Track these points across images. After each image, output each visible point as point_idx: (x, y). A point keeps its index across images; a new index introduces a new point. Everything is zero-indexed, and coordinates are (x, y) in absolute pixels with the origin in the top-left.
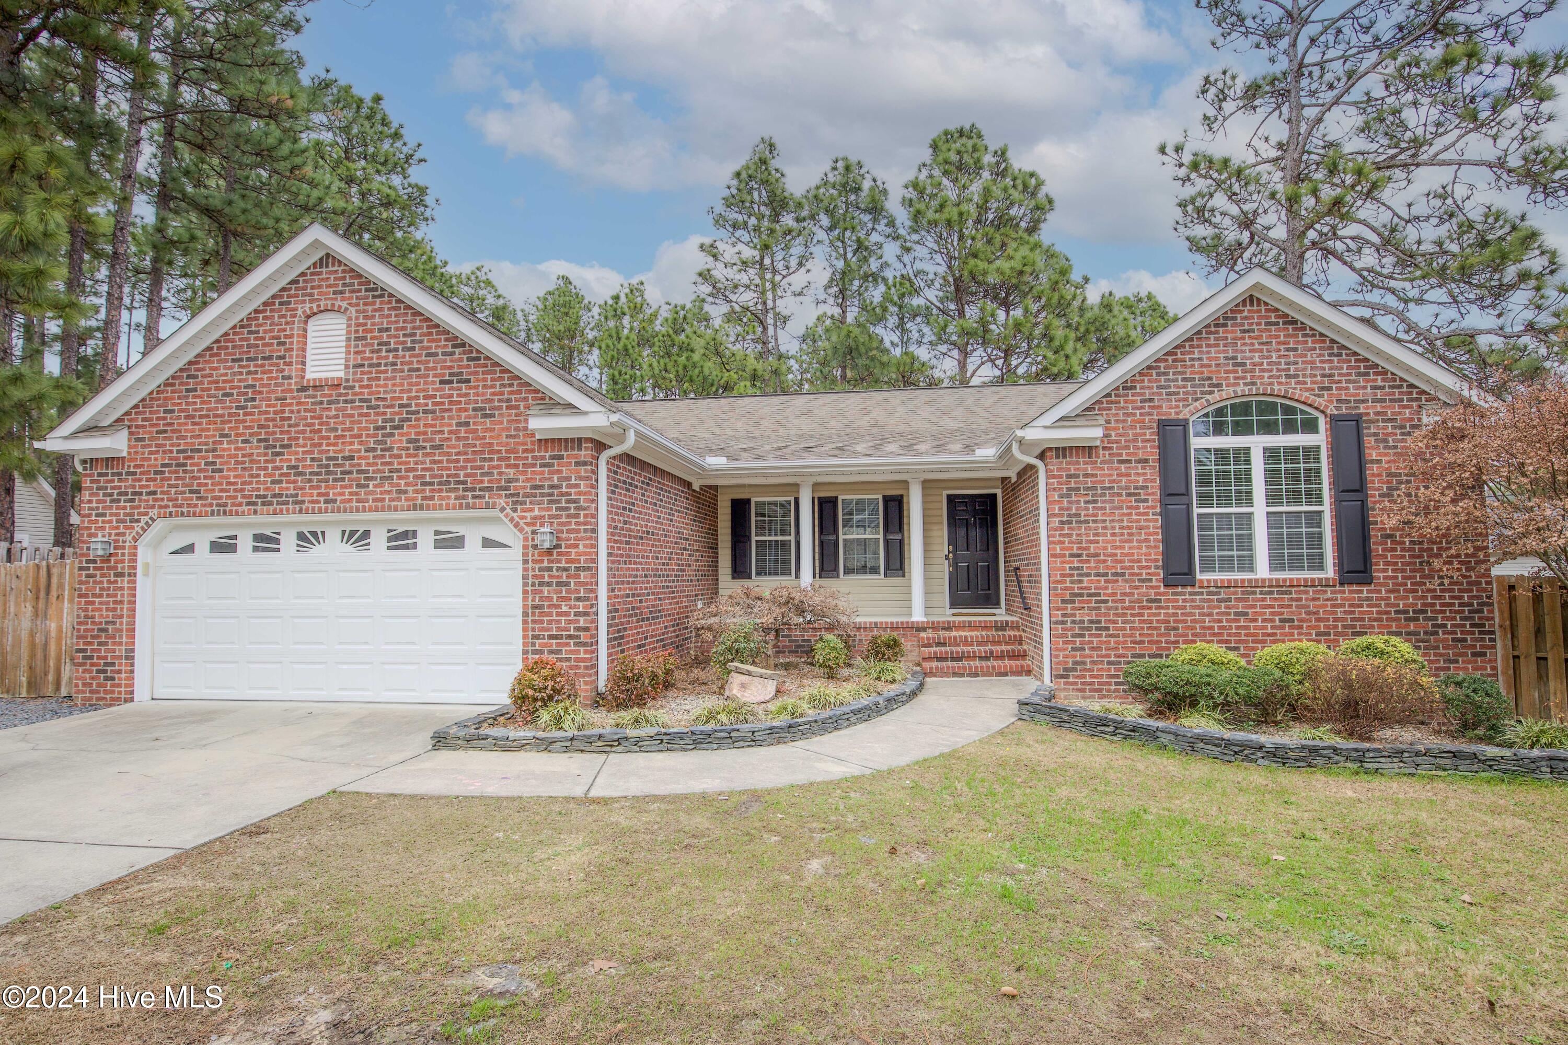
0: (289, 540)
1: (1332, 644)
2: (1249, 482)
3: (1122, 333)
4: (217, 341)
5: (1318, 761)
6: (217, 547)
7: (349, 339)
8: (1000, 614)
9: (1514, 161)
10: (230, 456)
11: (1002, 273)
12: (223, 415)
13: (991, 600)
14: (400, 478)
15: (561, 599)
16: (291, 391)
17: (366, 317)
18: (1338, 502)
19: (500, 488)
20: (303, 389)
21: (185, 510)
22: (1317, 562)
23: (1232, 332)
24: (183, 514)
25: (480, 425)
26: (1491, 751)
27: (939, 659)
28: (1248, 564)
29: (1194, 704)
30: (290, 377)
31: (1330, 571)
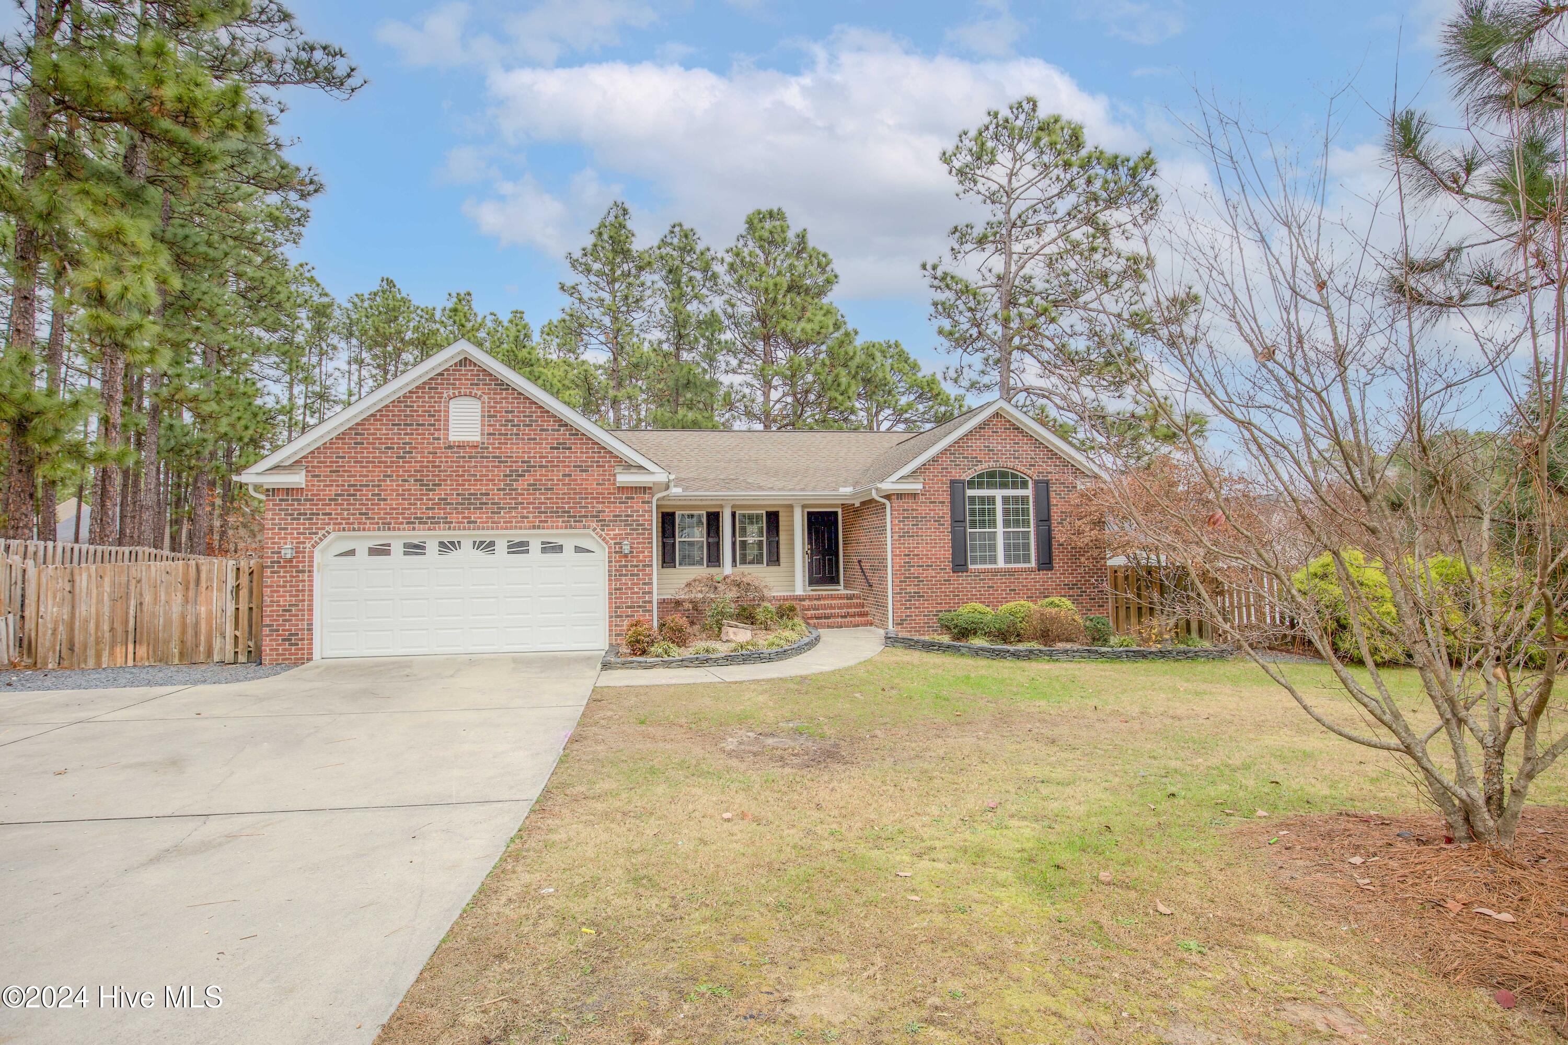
0: (432, 547)
1: (1035, 602)
2: (994, 515)
3: (881, 375)
4: (380, 411)
5: (1032, 656)
6: (373, 552)
7: (483, 416)
8: (841, 590)
9: (1126, 316)
10: (392, 490)
11: (806, 333)
12: (386, 462)
13: (834, 580)
14: (523, 508)
15: (633, 584)
16: (440, 448)
17: (496, 403)
18: (1037, 526)
19: (593, 516)
20: (450, 447)
21: (356, 526)
22: (1027, 559)
23: (987, 432)
24: (354, 530)
25: (579, 476)
26: (1104, 649)
27: (817, 618)
28: (993, 560)
29: (975, 634)
30: (439, 439)
31: (1033, 564)
